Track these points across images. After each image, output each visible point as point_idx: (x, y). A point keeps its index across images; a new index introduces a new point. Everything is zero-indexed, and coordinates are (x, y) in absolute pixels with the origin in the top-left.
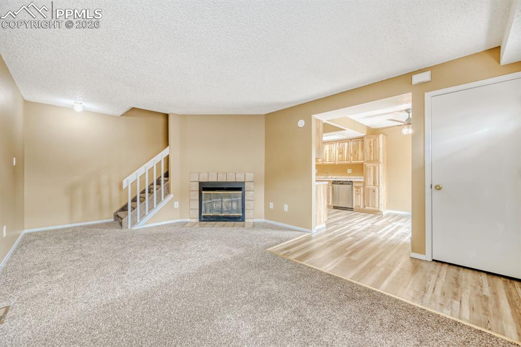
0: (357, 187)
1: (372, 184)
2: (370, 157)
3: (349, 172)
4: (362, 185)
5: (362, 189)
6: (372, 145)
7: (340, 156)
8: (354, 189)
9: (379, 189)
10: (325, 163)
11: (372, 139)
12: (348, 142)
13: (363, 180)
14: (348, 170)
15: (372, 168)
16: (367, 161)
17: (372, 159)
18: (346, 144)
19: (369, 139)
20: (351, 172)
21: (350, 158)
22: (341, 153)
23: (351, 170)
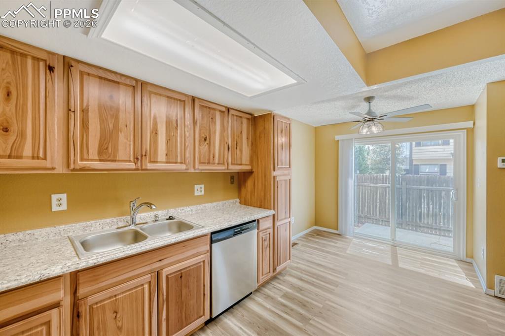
0: (266, 231)
1: (284, 215)
2: (281, 161)
3: (197, 193)
5: (271, 232)
7: (205, 146)
15: (284, 183)
17: (284, 165)
20: (203, 193)
21: (226, 156)
22: (205, 140)
23: (203, 186)
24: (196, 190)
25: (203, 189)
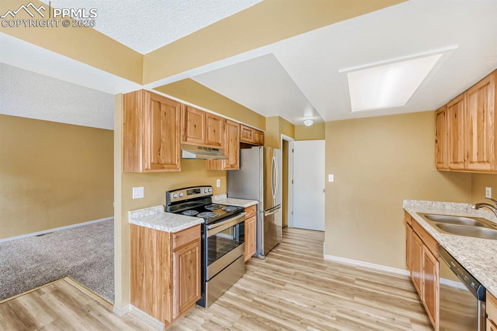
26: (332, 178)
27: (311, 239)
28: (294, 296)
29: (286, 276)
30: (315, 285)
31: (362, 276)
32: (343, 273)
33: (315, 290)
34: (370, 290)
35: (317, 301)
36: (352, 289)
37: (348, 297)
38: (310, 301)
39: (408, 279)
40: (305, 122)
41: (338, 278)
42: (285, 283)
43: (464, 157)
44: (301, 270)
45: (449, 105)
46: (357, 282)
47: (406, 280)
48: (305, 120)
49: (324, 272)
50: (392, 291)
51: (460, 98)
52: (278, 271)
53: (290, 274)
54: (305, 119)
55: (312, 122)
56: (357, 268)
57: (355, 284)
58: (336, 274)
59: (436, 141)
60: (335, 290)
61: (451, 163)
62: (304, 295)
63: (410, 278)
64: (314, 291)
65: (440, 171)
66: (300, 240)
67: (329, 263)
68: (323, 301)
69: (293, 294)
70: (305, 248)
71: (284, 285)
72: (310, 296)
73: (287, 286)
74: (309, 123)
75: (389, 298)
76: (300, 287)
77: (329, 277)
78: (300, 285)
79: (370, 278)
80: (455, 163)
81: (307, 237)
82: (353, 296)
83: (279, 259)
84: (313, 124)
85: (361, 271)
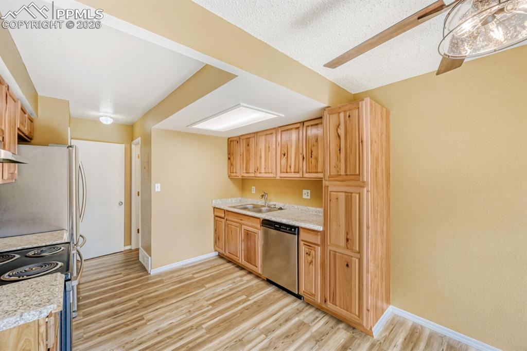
0: (309, 244)
1: (342, 242)
2: (337, 167)
3: (305, 197)
4: (318, 240)
5: (319, 249)
6: (342, 131)
7: (284, 160)
8: (303, 249)
9: (360, 260)
10: (259, 175)
11: (342, 115)
12: (298, 128)
13: (321, 228)
14: (305, 191)
15: (342, 196)
16: (330, 176)
17: (343, 173)
18: (294, 135)
19: (336, 116)
20: (309, 197)
21: (301, 166)
22: (284, 155)
23: (309, 191)
24: (304, 194)
25: (309, 194)
26: (159, 187)
27: (115, 265)
28: (165, 319)
29: (132, 312)
30: (171, 298)
31: (194, 270)
32: (179, 276)
33: (175, 301)
34: (208, 276)
35: (187, 306)
36: (197, 282)
37: (200, 289)
38: (182, 310)
39: (217, 257)
40: (101, 118)
41: (181, 282)
42: (142, 316)
43: (255, 169)
44: (142, 296)
45: (243, 137)
46: (195, 276)
47: (216, 259)
48: (102, 116)
49: (164, 284)
50: (218, 268)
51: (252, 135)
52: (116, 313)
53: (135, 307)
54: (101, 114)
55: (112, 120)
56: (184, 267)
57: (195, 278)
58: (175, 279)
59: (229, 158)
60: (188, 290)
61: (243, 173)
62: (172, 311)
63: (219, 255)
64: (175, 303)
65: (231, 178)
66: (101, 272)
67: (159, 275)
68: (191, 303)
69: (161, 318)
70: (119, 276)
71: (143, 319)
72: (177, 308)
73: (146, 318)
74: (107, 121)
75: (221, 273)
76: (160, 308)
77: (173, 286)
78: (158, 307)
79: (200, 269)
80: (247, 173)
81: (104, 265)
82: (203, 286)
83: (99, 303)
84: (112, 123)
85: (190, 267)
